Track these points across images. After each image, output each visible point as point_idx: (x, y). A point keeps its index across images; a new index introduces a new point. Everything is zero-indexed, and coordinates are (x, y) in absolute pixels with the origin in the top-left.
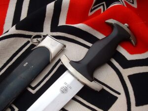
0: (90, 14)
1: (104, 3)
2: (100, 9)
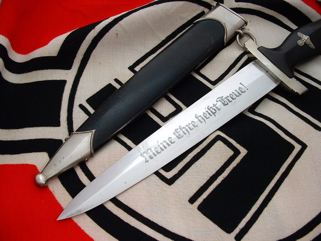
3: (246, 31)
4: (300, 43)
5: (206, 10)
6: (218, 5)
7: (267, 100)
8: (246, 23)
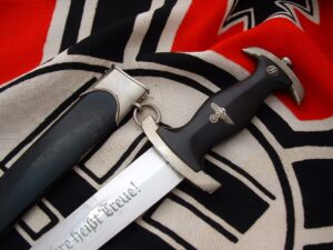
0: (222, 30)
1: (251, 10)
2: (242, 24)
3: (148, 102)
4: (213, 119)
5: (98, 75)
6: (113, 67)
7: (168, 201)
8: (147, 91)
